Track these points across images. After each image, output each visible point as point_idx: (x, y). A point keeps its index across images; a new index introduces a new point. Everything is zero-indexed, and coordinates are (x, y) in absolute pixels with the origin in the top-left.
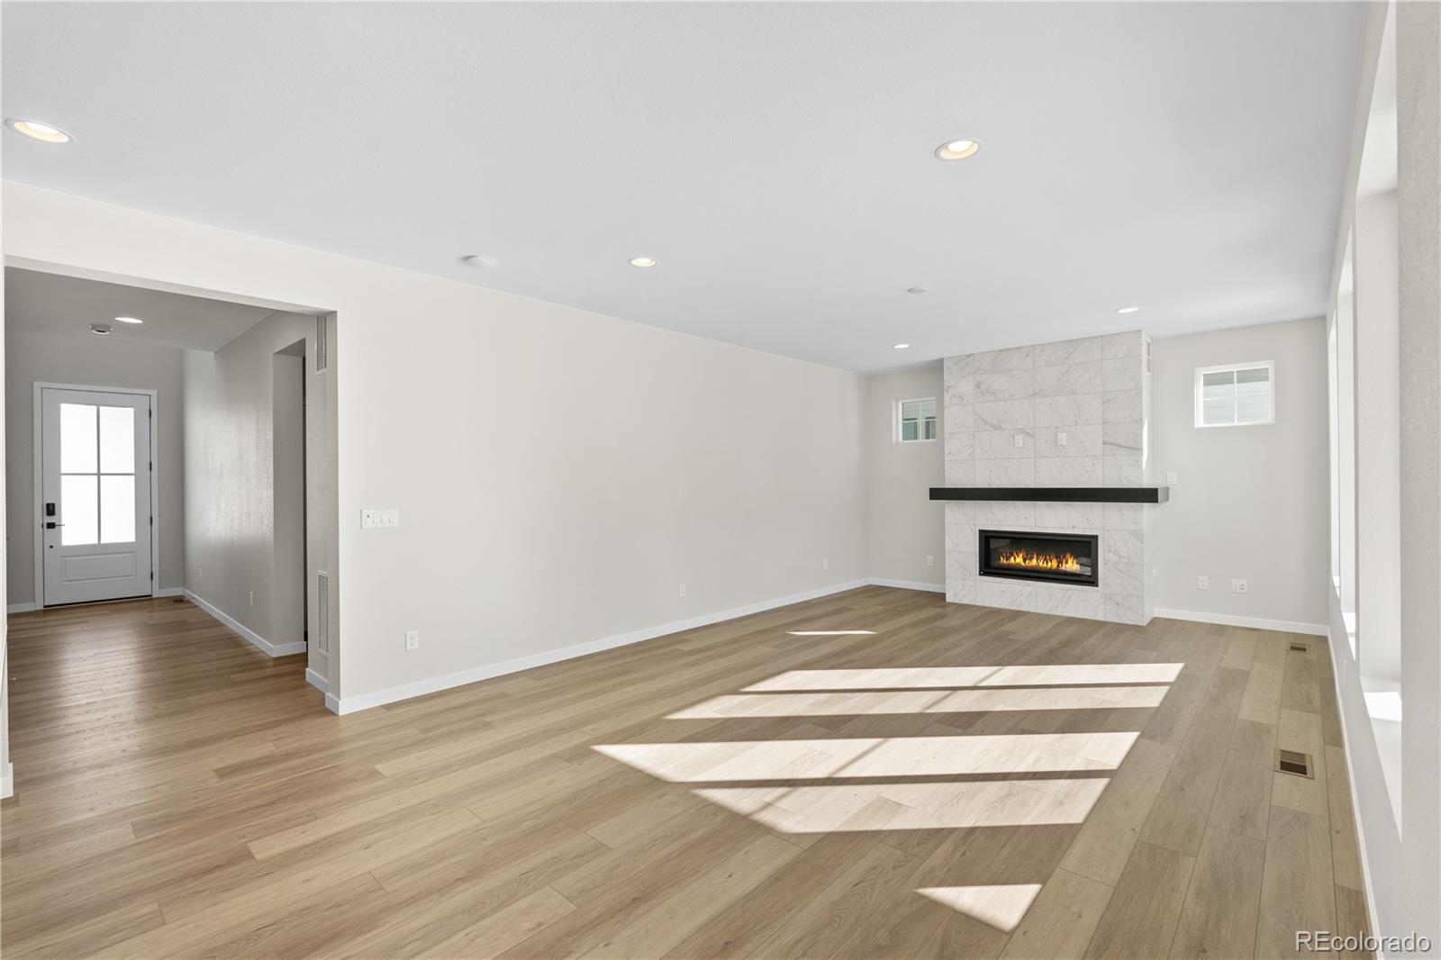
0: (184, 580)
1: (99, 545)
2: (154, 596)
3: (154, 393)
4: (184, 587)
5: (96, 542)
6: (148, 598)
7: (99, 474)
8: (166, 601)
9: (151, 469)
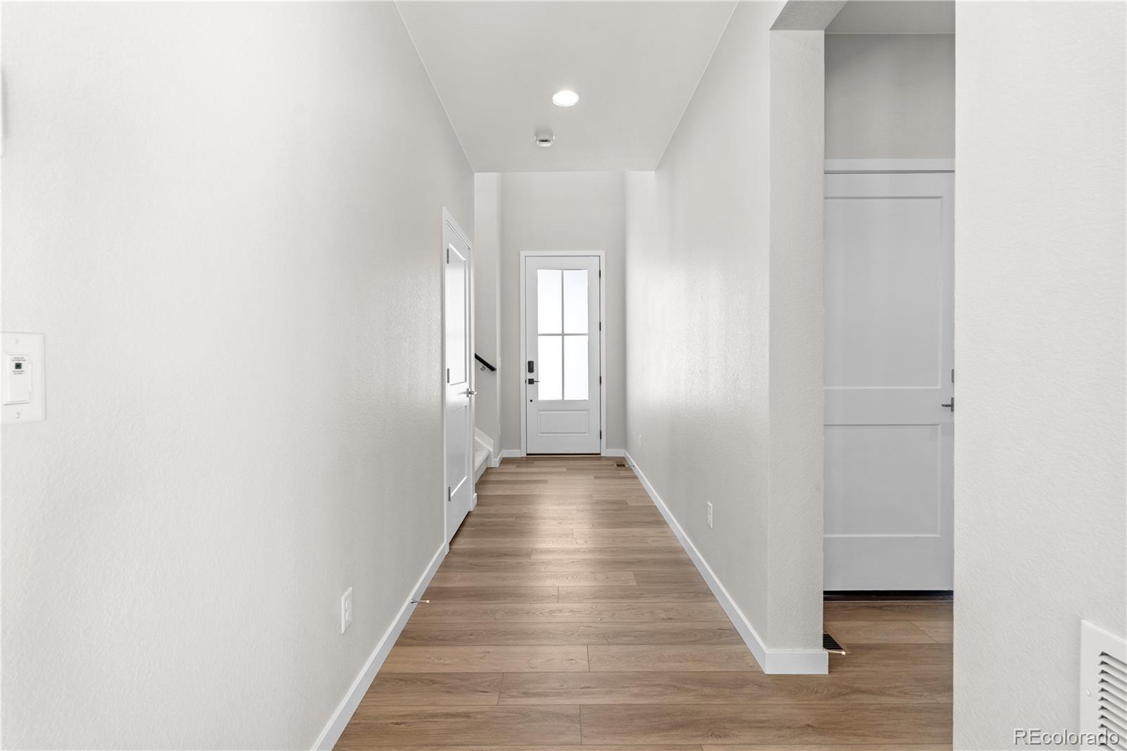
0: (624, 442)
1: (563, 401)
2: (602, 455)
3: (602, 253)
4: (626, 448)
5: (561, 398)
6: (596, 456)
7: (563, 335)
8: (610, 462)
9: (600, 330)
